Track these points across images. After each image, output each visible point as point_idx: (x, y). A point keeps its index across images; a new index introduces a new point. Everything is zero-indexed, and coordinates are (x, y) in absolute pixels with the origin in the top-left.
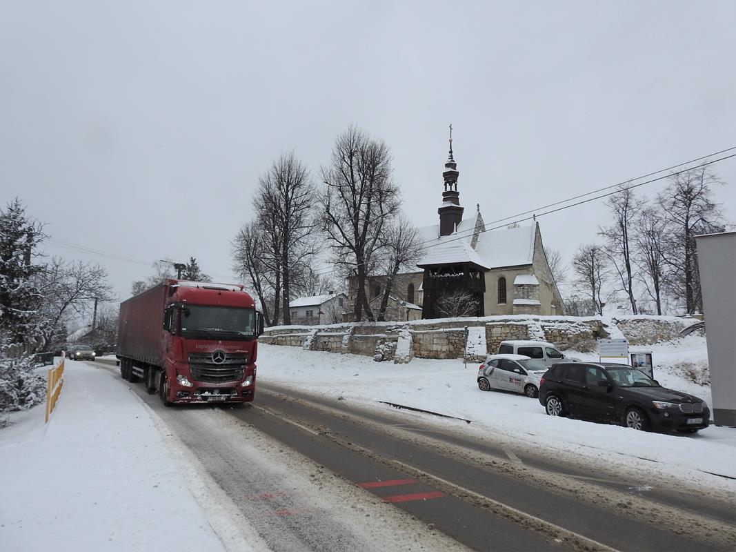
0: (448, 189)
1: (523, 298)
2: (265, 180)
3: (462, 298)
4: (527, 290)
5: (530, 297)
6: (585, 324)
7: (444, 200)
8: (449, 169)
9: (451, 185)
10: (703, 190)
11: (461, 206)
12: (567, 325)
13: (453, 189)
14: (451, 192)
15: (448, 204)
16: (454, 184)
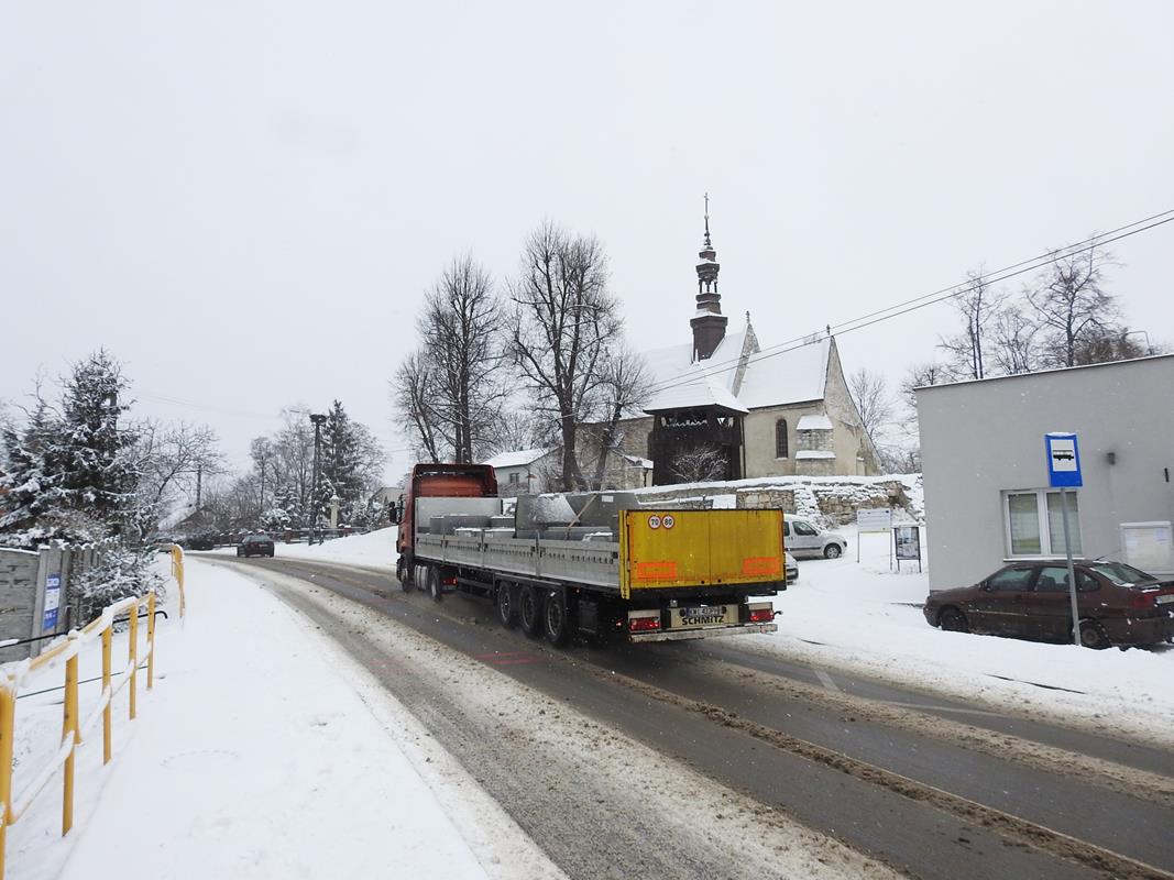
0: (704, 291)
1: (810, 449)
2: (433, 293)
3: (706, 455)
4: (815, 437)
5: (820, 448)
6: (877, 487)
7: (699, 306)
8: (705, 261)
9: (708, 284)
10: (1093, 276)
11: (723, 315)
12: (852, 489)
13: (712, 291)
14: (708, 295)
15: (704, 313)
16: (712, 283)
